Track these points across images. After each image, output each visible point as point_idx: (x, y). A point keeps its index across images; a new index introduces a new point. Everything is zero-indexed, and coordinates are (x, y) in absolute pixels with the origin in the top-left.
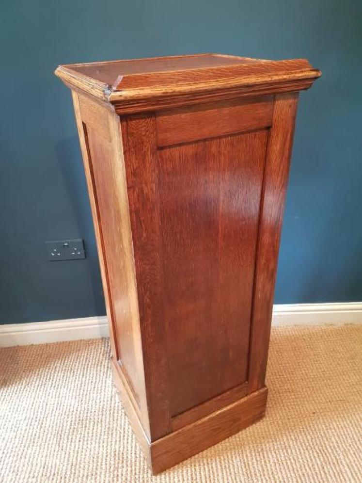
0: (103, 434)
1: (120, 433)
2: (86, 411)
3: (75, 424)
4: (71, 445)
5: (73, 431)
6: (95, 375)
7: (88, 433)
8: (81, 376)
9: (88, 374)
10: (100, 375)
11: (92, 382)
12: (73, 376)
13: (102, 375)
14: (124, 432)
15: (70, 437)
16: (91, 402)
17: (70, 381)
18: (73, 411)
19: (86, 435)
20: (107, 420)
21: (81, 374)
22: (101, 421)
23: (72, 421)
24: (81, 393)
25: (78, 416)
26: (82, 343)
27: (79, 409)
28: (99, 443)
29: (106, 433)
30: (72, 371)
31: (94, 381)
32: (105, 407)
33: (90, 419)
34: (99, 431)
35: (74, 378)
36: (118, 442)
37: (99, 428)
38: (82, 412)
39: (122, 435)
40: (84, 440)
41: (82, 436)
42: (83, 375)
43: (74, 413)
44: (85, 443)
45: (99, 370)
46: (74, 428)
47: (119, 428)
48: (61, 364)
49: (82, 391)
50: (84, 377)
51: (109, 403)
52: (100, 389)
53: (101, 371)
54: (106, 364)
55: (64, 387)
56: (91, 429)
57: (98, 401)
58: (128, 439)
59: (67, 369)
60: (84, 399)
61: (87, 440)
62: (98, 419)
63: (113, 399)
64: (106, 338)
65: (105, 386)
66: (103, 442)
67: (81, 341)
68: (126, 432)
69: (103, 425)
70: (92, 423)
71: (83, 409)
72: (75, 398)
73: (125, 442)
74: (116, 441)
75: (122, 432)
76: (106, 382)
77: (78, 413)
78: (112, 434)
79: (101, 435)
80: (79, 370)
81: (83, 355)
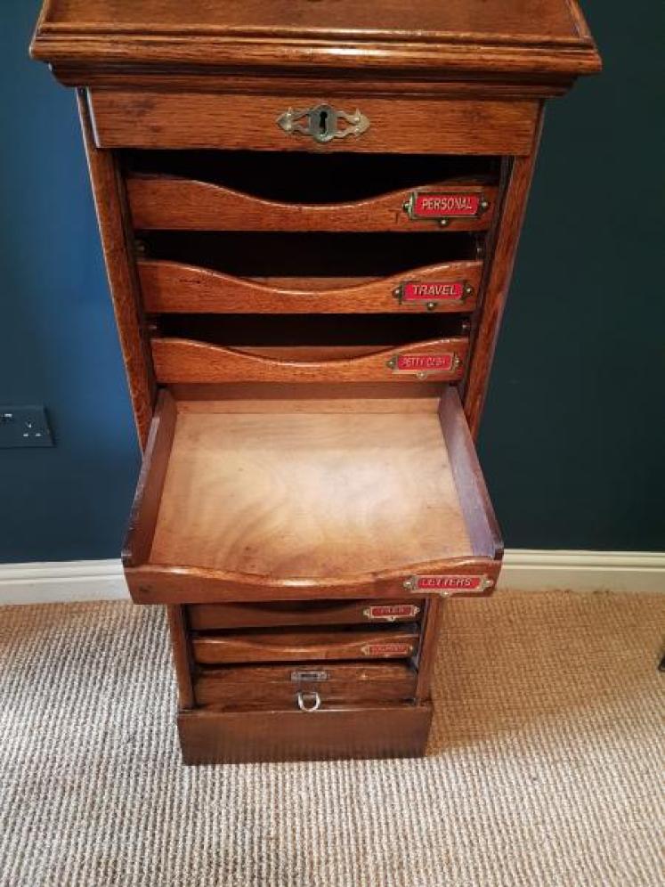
0: (79, 815)
1: (115, 815)
2: (49, 764)
3: (24, 791)
4: (10, 839)
5: (19, 807)
6: (76, 683)
7: (49, 813)
8: (47, 685)
9: (63, 680)
10: (87, 685)
11: (69, 698)
12: (31, 684)
13: (90, 683)
14: (123, 814)
15: (11, 821)
16: (61, 743)
17: (24, 694)
18: (23, 763)
19: (44, 817)
20: (91, 786)
21: (49, 680)
22: (79, 787)
23: (18, 785)
24: (44, 724)
25: (31, 774)
26: (59, 609)
27: (35, 759)
28: (70, 836)
29: (86, 814)
30: (31, 672)
31: (73, 697)
32: (90, 756)
33: (57, 781)
34: (71, 809)
35: (33, 687)
36: (108, 836)
37: (73, 804)
38: (42, 766)
39: (117, 821)
40: (39, 828)
41: (37, 818)
42: (52, 682)
43: (25, 767)
44: (41, 834)
45: (86, 673)
46: (21, 800)
47: (113, 805)
48: (9, 654)
49: (46, 717)
50: (55, 686)
51: (99, 747)
52: (82, 714)
53: (89, 674)
54: (102, 660)
55: (11, 708)
56: (56, 804)
57: (77, 742)
58: (129, 830)
59: (21, 666)
60: (48, 737)
61: (46, 829)
62: (73, 782)
63: (108, 740)
64: (107, 602)
65: (95, 710)
66: (78, 835)
67: (56, 605)
68: (127, 814)
69: (82, 797)
70: (59, 790)
71: (44, 759)
72: (31, 731)
73: (123, 836)
74: (104, 833)
75: (119, 812)
76: (97, 698)
77: (33, 766)
78: (98, 817)
79: (75, 818)
80: (46, 669)
81: (57, 636)
